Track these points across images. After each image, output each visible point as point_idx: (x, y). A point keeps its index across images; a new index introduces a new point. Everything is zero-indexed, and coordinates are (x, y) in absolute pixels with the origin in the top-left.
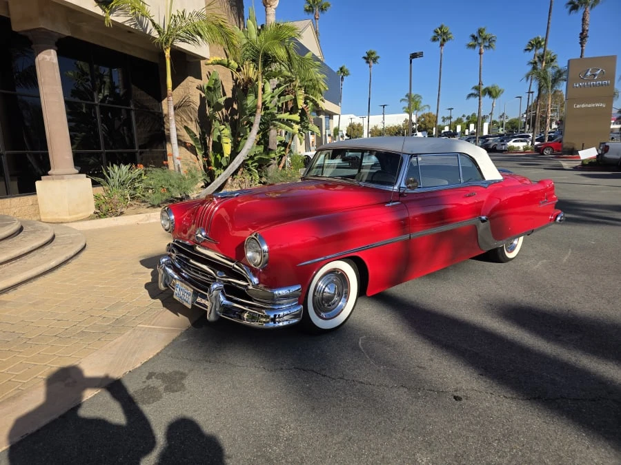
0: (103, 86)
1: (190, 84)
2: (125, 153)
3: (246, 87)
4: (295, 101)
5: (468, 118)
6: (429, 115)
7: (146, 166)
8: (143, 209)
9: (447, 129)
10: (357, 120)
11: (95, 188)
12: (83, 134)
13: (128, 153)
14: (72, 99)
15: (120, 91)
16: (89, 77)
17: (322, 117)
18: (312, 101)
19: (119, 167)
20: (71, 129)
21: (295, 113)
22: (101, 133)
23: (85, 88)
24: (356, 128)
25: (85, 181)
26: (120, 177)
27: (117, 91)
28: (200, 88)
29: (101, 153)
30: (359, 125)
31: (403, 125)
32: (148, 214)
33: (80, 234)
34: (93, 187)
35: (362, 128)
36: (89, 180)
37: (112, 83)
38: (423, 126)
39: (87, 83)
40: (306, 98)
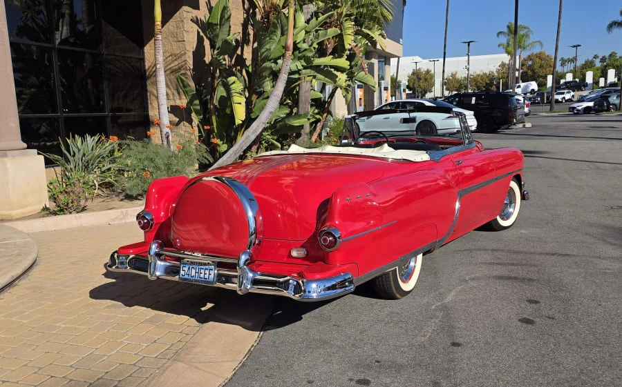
0: (61, 21)
1: (185, 14)
2: (90, 117)
3: (268, 17)
4: (340, 37)
5: (603, 60)
6: (539, 56)
7: (121, 137)
8: (116, 202)
9: (569, 77)
10: (424, 65)
11: (48, 169)
12: (33, 89)
13: (94, 118)
14: (19, 40)
15: (84, 27)
16: (42, 8)
17: (375, 61)
18: (367, 36)
19: (84, 139)
20: (17, 84)
21: (340, 56)
22: (59, 90)
23: (36, 23)
24: (422, 77)
25: (35, 160)
26: (84, 155)
27: (80, 27)
28: (196, 21)
29: (59, 118)
30: (428, 72)
31: (498, 71)
32: (124, 210)
33: (29, 239)
34: (46, 167)
35: (432, 77)
36: (42, 158)
37: (73, 16)
38: (530, 73)
39: (39, 17)
40: (357, 33)
